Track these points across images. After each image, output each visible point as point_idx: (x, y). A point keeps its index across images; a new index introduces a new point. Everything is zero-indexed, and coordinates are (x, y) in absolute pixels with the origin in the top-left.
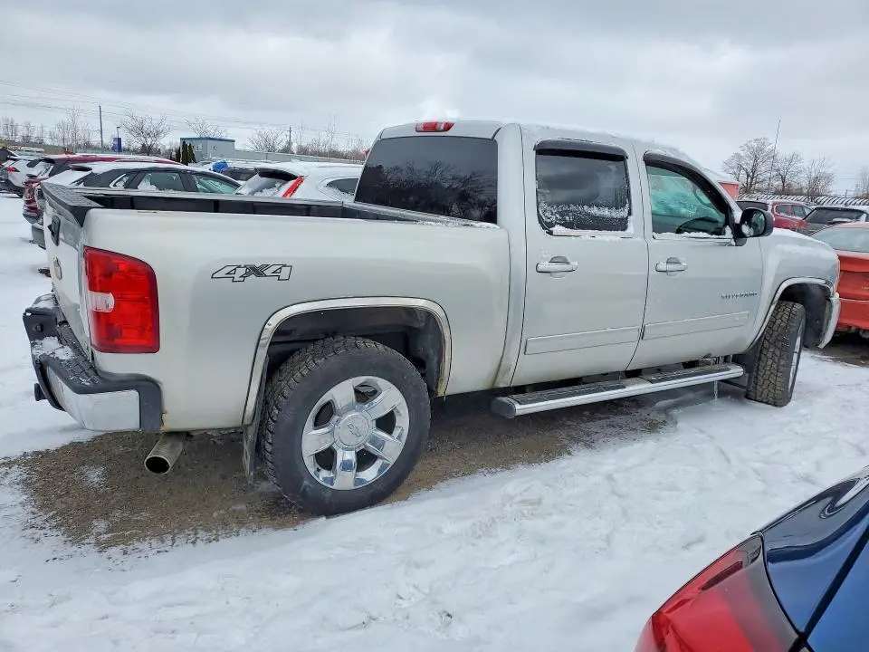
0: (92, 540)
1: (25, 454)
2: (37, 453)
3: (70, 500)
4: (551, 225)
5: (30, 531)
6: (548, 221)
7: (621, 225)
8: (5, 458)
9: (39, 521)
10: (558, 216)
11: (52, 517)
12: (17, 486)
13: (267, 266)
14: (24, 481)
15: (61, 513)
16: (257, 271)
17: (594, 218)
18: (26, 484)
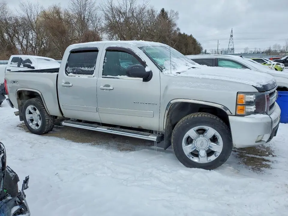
4: (69, 73)
6: (69, 72)
7: (91, 73)
10: (72, 70)
13: (15, 81)
16: (14, 82)
17: (83, 71)
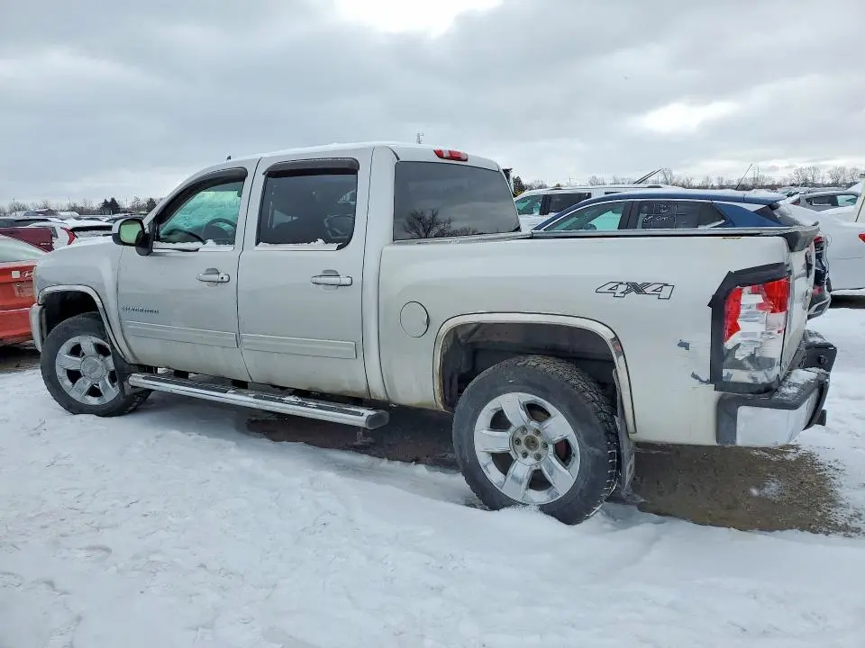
0: (800, 452)
1: (827, 534)
2: (814, 531)
3: (803, 478)
5: (840, 467)
8: (850, 536)
9: (831, 471)
11: (821, 470)
12: (843, 502)
14: (836, 506)
15: (814, 472)
18: (833, 502)
